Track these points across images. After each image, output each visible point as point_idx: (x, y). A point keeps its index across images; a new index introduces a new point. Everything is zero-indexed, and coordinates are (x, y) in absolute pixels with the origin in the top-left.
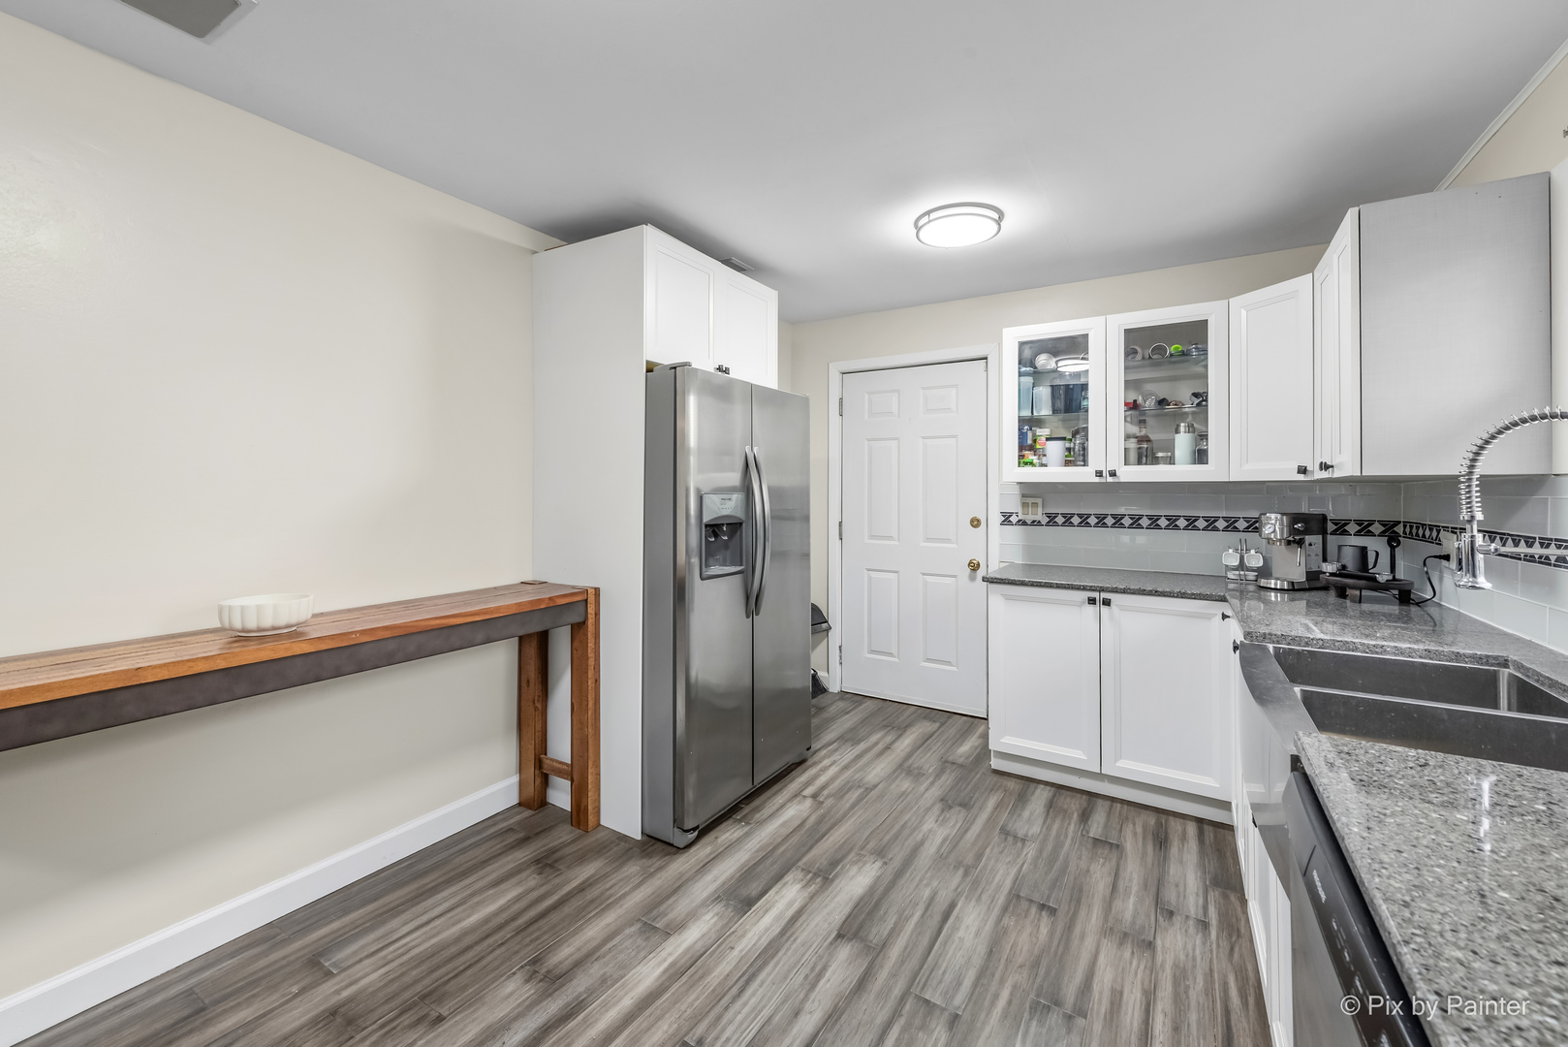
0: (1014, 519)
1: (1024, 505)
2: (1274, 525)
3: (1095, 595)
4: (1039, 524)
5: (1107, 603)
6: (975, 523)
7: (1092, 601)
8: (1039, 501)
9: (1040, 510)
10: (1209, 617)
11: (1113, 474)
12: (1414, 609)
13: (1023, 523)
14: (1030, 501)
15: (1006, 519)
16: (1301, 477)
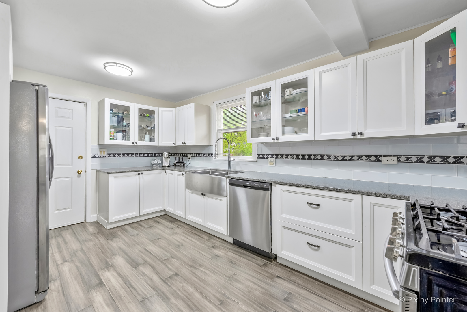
0: (97, 156)
1: (101, 151)
2: (166, 154)
3: (139, 172)
4: (105, 157)
5: (142, 174)
6: (80, 158)
7: (139, 174)
8: (106, 150)
9: (106, 153)
10: (160, 173)
11: (136, 143)
12: (185, 167)
13: (100, 157)
14: (103, 150)
15: (94, 156)
16: (174, 145)
